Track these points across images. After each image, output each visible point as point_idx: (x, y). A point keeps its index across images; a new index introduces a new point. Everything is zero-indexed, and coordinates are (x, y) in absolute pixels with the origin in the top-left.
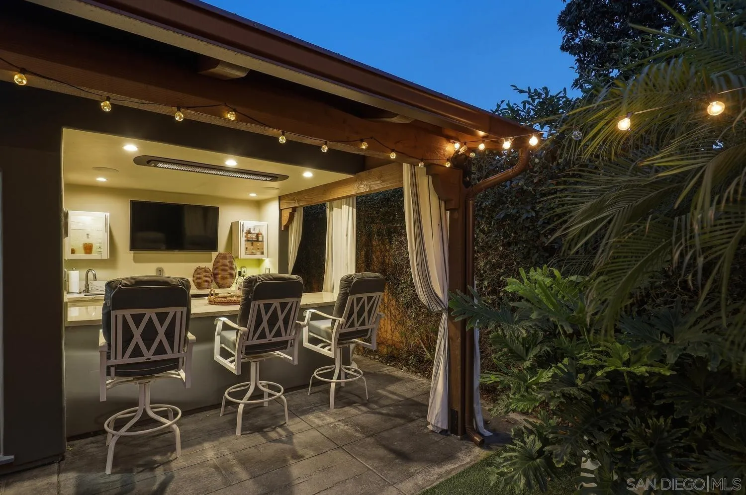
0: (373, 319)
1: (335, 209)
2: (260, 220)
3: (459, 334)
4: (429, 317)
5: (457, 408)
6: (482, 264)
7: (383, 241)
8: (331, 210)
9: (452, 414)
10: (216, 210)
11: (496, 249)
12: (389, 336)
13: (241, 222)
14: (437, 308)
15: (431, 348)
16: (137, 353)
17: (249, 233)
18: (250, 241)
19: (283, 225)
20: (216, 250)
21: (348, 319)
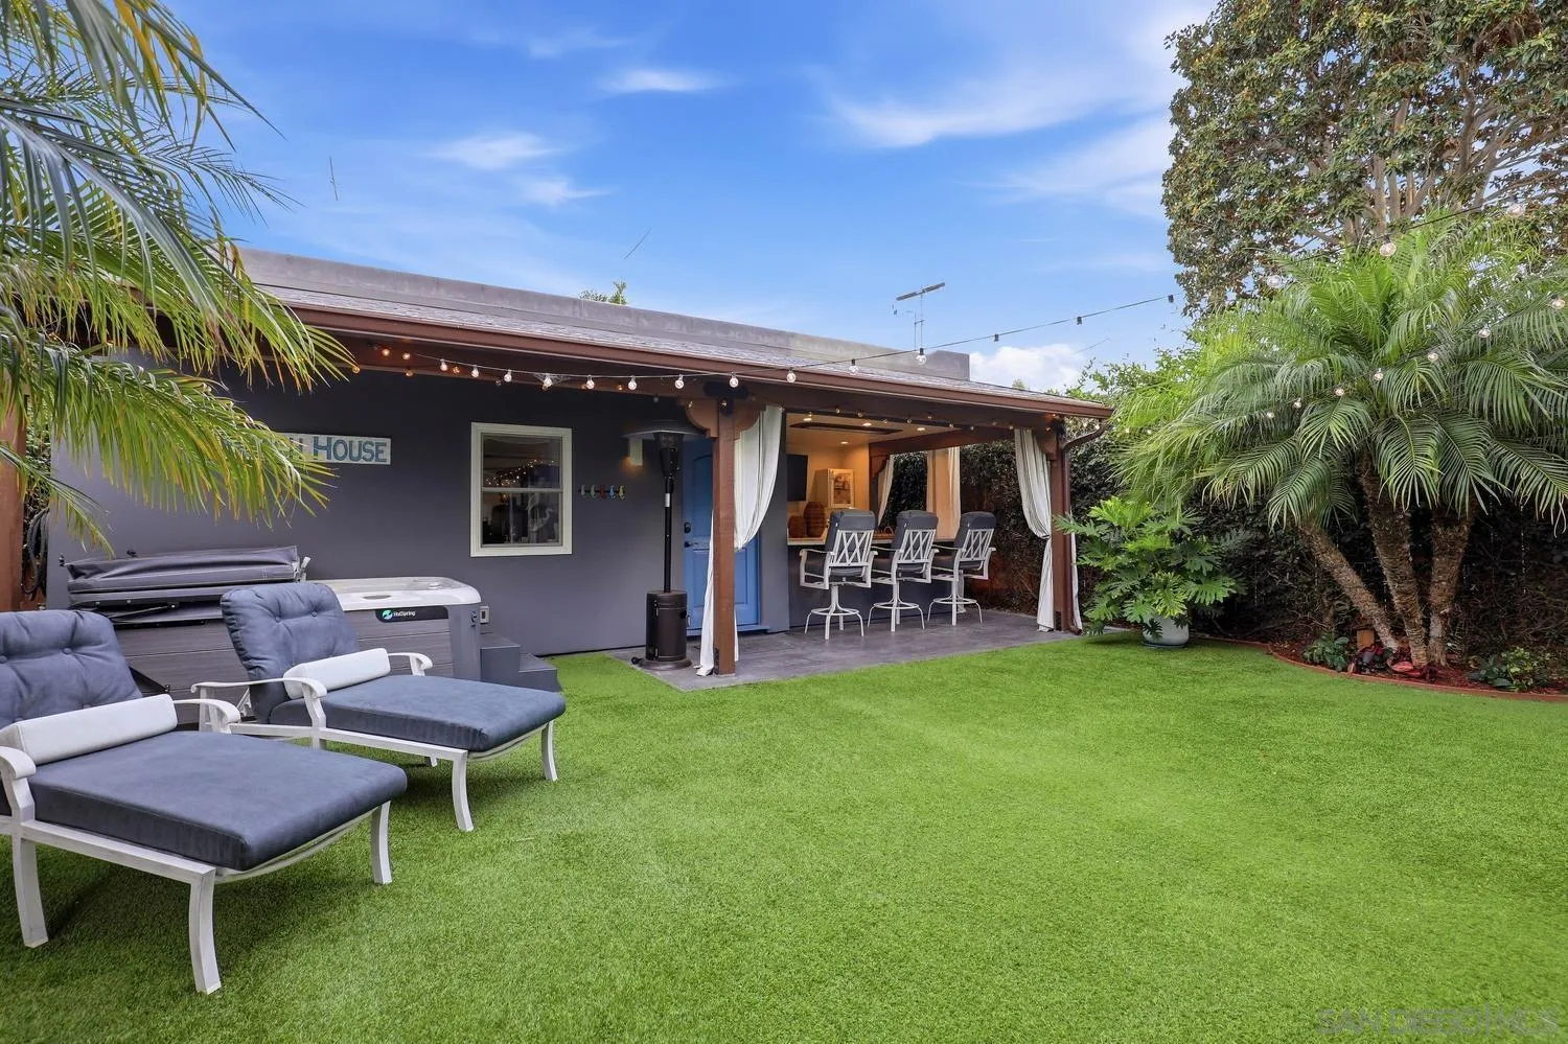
1: (937, 458)
2: (843, 468)
4: (1036, 546)
5: (1061, 609)
10: (806, 460)
13: (831, 471)
14: (1042, 535)
16: (843, 560)
17: (836, 481)
18: (837, 490)
19: (874, 472)
20: (804, 499)
21: (967, 549)
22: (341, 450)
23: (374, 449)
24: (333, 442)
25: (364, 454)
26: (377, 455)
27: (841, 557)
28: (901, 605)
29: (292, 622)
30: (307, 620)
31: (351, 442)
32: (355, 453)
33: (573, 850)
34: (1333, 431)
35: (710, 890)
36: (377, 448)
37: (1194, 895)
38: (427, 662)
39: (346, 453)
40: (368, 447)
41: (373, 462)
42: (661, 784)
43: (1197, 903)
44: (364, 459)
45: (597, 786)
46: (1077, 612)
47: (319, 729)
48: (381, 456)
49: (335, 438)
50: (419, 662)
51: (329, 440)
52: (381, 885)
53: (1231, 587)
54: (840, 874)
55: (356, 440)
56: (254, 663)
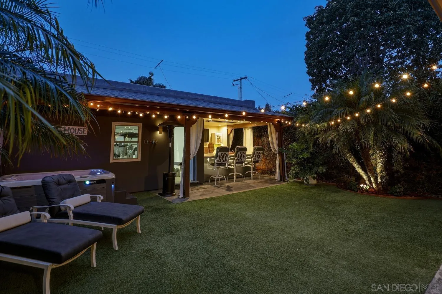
0: (260, 157)
1: (246, 130)
2: (219, 132)
3: (281, 158)
4: (274, 156)
5: (282, 175)
6: (286, 144)
7: (258, 138)
8: (245, 130)
9: (281, 177)
10: (208, 130)
11: (289, 140)
12: (261, 167)
13: (216, 133)
14: (276, 153)
15: (275, 168)
16: (220, 161)
17: (217, 136)
18: (218, 139)
19: (228, 134)
20: (208, 142)
21: (255, 157)
22: (72, 130)
23: (82, 130)
24: (70, 128)
25: (79, 132)
26: (83, 132)
27: (220, 160)
28: (237, 174)
29: (62, 187)
30: (66, 186)
31: (76, 128)
32: (77, 131)
33: (148, 254)
34: (348, 128)
35: (189, 263)
36: (83, 130)
37: (317, 258)
38: (102, 198)
39: (74, 131)
40: (81, 130)
41: (82, 134)
42: (172, 233)
43: (318, 260)
44: (79, 133)
45: (153, 234)
46: (286, 175)
47: (72, 220)
48: (85, 132)
49: (71, 127)
50: (100, 198)
51: (69, 128)
52: (93, 267)
53: (326, 168)
54: (224, 257)
55: (77, 127)
56: (51, 200)
